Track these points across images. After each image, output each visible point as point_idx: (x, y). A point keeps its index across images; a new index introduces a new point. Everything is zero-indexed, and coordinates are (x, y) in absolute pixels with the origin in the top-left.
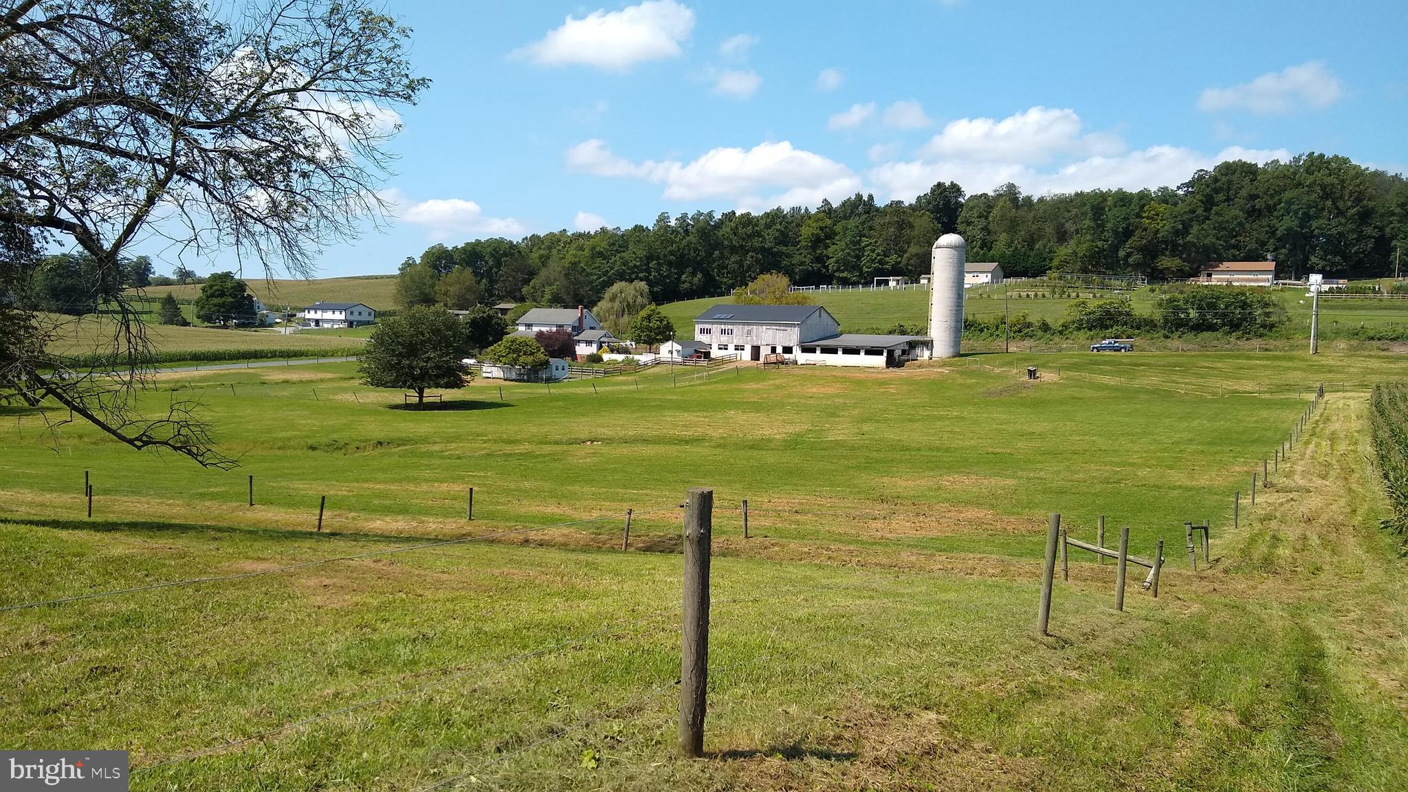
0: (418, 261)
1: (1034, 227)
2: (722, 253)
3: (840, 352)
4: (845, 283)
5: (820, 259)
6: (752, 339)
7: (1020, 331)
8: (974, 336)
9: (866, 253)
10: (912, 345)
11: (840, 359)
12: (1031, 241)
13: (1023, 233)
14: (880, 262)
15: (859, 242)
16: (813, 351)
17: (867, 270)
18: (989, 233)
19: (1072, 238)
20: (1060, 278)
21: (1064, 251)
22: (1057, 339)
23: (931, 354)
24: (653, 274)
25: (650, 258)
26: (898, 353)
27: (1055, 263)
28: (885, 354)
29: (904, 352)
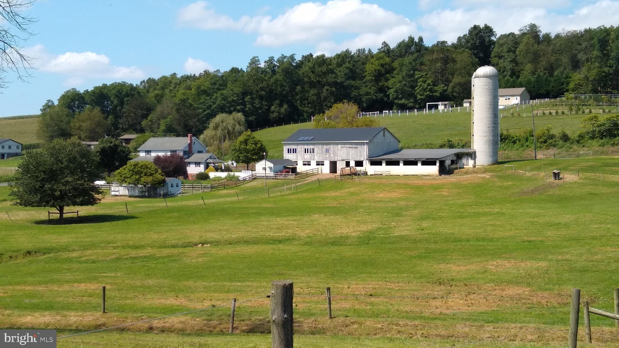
0: (56, 103)
1: (553, 58)
2: (303, 88)
3: (401, 164)
4: (403, 108)
5: (382, 90)
6: (330, 156)
7: (545, 142)
8: (508, 147)
9: (419, 84)
10: (459, 156)
11: (401, 170)
12: (551, 69)
13: (544, 63)
14: (431, 90)
15: (413, 75)
16: (379, 163)
17: (420, 97)
18: (517, 64)
19: (583, 66)
20: (576, 98)
21: (577, 77)
22: (575, 147)
23: (475, 163)
24: (248, 106)
25: (245, 94)
26: (448, 163)
27: (571, 86)
28: (438, 164)
29: (453, 162)
